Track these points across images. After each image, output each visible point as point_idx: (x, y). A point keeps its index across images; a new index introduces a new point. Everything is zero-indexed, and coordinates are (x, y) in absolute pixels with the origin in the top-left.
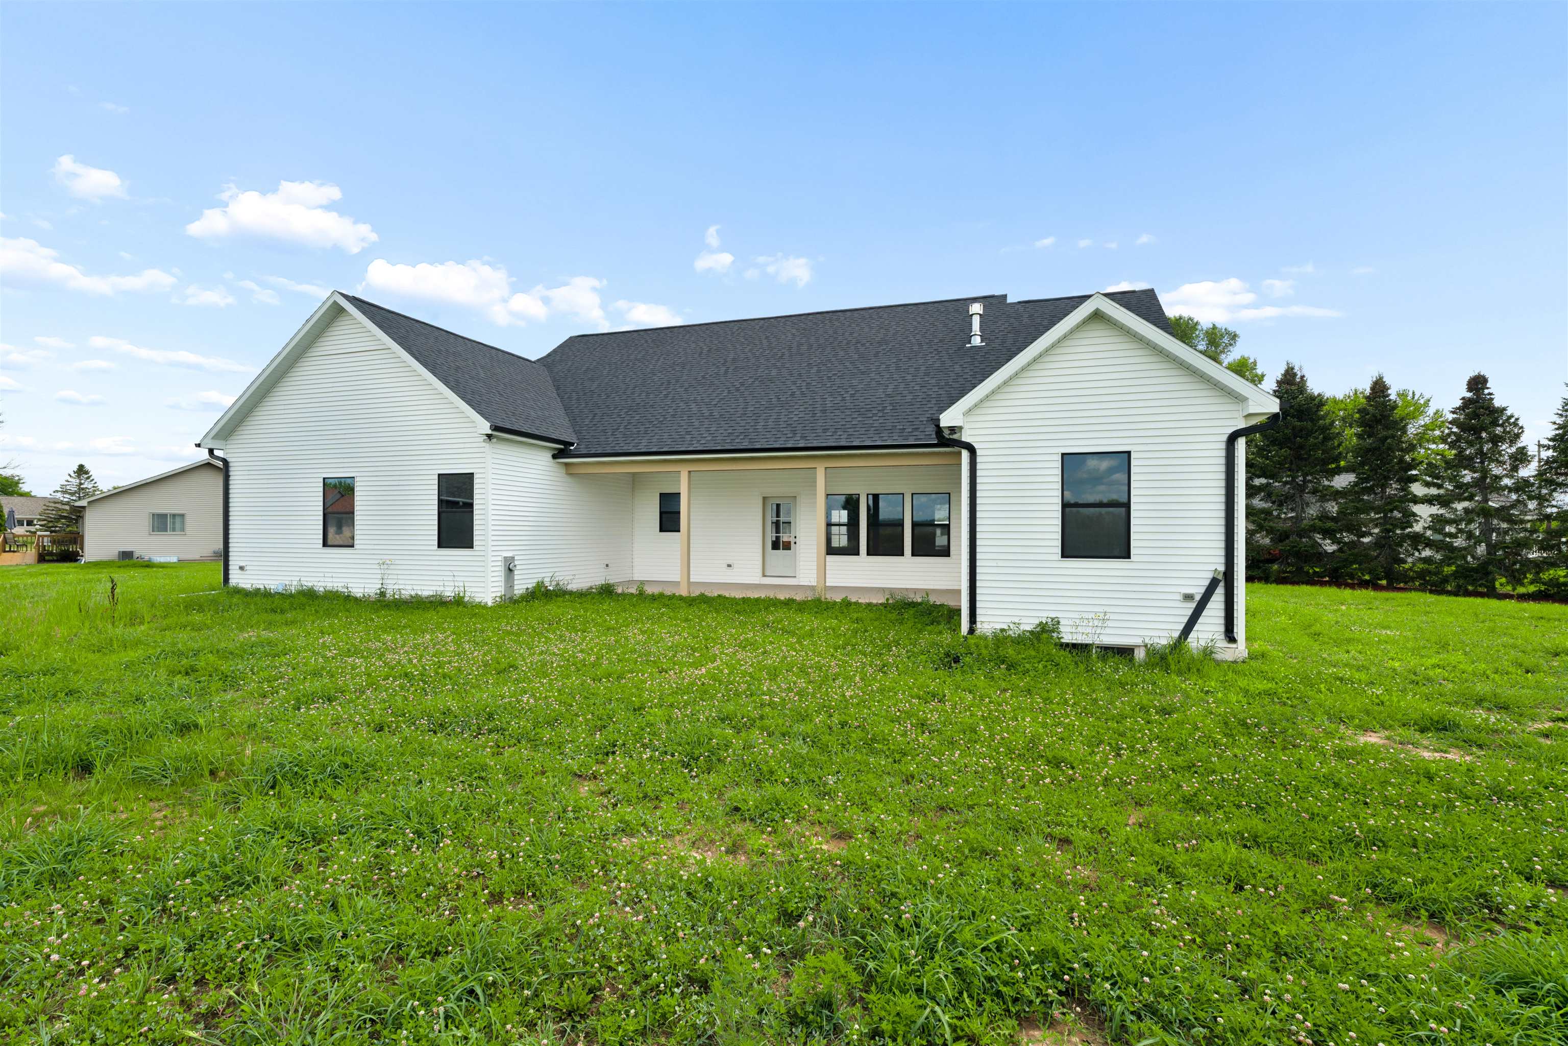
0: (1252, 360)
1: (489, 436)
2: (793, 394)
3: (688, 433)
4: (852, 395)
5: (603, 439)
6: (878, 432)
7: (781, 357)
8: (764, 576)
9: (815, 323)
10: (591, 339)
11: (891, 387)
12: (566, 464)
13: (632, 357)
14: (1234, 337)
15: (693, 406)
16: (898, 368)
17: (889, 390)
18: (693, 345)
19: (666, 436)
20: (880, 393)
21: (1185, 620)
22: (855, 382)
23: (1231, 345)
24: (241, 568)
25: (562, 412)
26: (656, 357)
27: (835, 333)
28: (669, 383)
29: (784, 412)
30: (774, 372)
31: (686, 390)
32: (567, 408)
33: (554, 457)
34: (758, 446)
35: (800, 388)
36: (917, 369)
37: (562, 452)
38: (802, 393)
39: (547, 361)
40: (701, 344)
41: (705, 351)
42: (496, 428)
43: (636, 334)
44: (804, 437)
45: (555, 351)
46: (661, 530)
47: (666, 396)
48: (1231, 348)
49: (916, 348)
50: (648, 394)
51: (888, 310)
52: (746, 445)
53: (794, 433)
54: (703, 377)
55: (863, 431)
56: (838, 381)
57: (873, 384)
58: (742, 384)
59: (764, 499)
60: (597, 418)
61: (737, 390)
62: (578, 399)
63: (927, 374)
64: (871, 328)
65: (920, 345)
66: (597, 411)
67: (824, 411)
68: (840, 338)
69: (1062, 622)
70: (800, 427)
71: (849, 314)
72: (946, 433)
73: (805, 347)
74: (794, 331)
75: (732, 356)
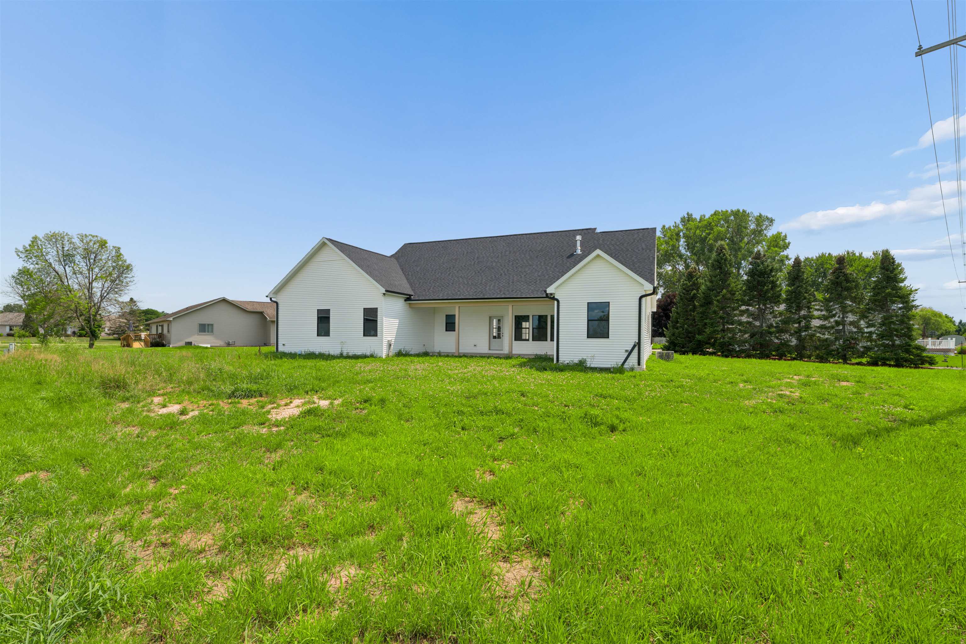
0: (783, 234)
1: (384, 294)
2: (501, 275)
3: (459, 291)
4: (525, 276)
5: (424, 293)
6: (533, 292)
7: (498, 257)
8: (490, 350)
9: (513, 240)
10: (414, 245)
11: (541, 272)
12: (410, 304)
13: (434, 255)
14: (771, 221)
15: (461, 279)
16: (545, 263)
17: (539, 274)
18: (460, 250)
19: (450, 292)
20: (536, 275)
21: (624, 359)
22: (527, 269)
23: (770, 225)
24: (284, 345)
25: (406, 281)
26: (444, 256)
27: (521, 245)
28: (450, 268)
29: (497, 282)
30: (494, 264)
31: (458, 272)
32: (407, 279)
33: (405, 300)
34: (486, 297)
35: (504, 272)
36: (552, 264)
37: (408, 298)
38: (505, 274)
39: (396, 256)
40: (464, 249)
41: (465, 253)
42: (387, 291)
43: (434, 243)
44: (504, 294)
45: (398, 251)
46: (446, 330)
47: (449, 274)
48: (770, 227)
49: (553, 254)
50: (441, 273)
51: (545, 234)
52: (481, 296)
53: (500, 291)
54: (465, 266)
55: (527, 291)
56: (520, 269)
57: (534, 271)
58: (481, 269)
59: (490, 317)
60: (421, 283)
61: (479, 272)
62: (412, 275)
63: (556, 267)
64: (537, 243)
65: (556, 252)
66: (421, 281)
67: (513, 282)
68: (523, 248)
69: (587, 360)
70: (503, 289)
71: (528, 236)
72: (549, 295)
73: (508, 253)
74: (504, 244)
75: (477, 256)
